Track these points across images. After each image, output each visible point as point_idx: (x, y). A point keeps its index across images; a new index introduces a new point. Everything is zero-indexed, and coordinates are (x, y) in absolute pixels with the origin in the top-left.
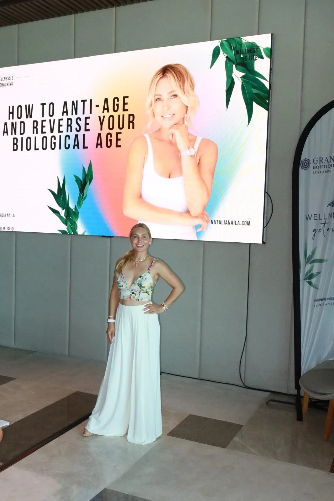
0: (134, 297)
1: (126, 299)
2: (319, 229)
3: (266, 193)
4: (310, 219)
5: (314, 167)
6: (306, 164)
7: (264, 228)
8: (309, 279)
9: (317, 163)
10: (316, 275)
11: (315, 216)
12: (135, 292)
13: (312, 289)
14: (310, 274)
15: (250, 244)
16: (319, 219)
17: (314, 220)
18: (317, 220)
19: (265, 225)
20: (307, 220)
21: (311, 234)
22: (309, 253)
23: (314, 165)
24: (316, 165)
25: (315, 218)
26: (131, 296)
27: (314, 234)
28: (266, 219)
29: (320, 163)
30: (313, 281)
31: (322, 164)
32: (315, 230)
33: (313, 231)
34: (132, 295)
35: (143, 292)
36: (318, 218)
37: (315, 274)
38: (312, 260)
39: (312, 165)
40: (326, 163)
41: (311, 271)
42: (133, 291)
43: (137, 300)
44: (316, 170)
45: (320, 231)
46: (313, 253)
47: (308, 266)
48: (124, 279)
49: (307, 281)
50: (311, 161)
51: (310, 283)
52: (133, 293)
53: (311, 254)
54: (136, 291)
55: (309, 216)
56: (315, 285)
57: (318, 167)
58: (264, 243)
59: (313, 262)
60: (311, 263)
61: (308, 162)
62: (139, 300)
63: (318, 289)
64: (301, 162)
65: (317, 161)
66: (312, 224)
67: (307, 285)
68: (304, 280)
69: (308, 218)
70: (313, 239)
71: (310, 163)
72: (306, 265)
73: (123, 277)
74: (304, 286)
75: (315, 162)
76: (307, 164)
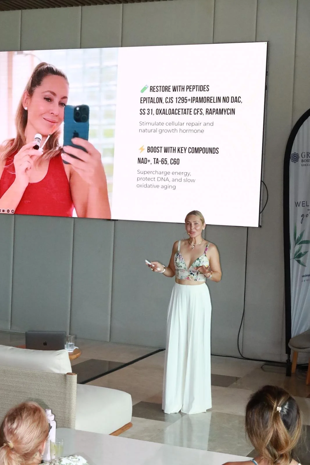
0: (192, 278)
1: (184, 279)
2: (306, 215)
3: (262, 183)
4: (299, 206)
5: (302, 161)
6: (295, 158)
7: (260, 213)
8: (298, 258)
9: (305, 157)
10: (303, 255)
11: (303, 203)
12: (193, 273)
13: (300, 266)
14: (298, 253)
15: (248, 227)
16: (307, 206)
17: (302, 206)
18: (305, 206)
19: (261, 210)
20: (296, 206)
21: (300, 218)
22: (298, 235)
23: (302, 158)
24: (304, 159)
25: (303, 205)
26: (190, 277)
27: (303, 219)
28: (262, 204)
29: (307, 157)
30: (301, 259)
31: (309, 158)
32: (303, 216)
33: (302, 216)
34: (190, 276)
35: (200, 273)
36: (305, 205)
37: (303, 253)
38: (301, 241)
39: (300, 159)
41: (300, 251)
42: (191, 272)
43: (194, 280)
44: (304, 163)
45: (307, 216)
46: (301, 235)
47: (298, 247)
48: (183, 260)
49: (296, 260)
50: (300, 156)
51: (299, 262)
52: (191, 274)
53: (299, 236)
54: (194, 272)
56: (303, 263)
57: (305, 161)
58: (260, 226)
59: (302, 243)
60: (299, 244)
61: (297, 155)
62: (196, 280)
63: (305, 266)
64: (291, 156)
65: (305, 155)
66: (301, 210)
67: (296, 262)
68: (294, 258)
69: (297, 204)
70: (301, 223)
71: (299, 157)
72: (295, 245)
73: (181, 259)
74: (294, 264)
75: (303, 156)
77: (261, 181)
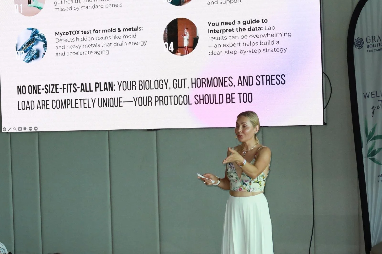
0: (244, 188)
1: (236, 190)
2: (377, 107)
3: (323, 74)
4: (368, 98)
5: (368, 46)
6: (359, 43)
7: (324, 109)
8: (372, 156)
9: (370, 42)
10: (378, 152)
11: (373, 93)
12: (246, 183)
13: (375, 164)
14: (372, 150)
15: (311, 126)
16: (377, 97)
17: (372, 97)
18: (374, 97)
19: (325, 106)
20: (365, 98)
21: (370, 111)
22: (370, 130)
23: (367, 44)
24: (369, 44)
25: (373, 96)
26: (242, 188)
27: (373, 111)
28: (326, 100)
29: (373, 42)
30: (376, 157)
31: (375, 43)
32: (373, 108)
33: (372, 109)
34: (242, 186)
35: (254, 182)
36: (375, 96)
37: (377, 150)
38: (373, 136)
39: (365, 44)
40: (379, 42)
41: (373, 148)
42: (243, 182)
43: (247, 191)
44: (370, 49)
45: (378, 108)
46: (374, 130)
47: (370, 143)
48: (235, 169)
49: (370, 158)
50: (364, 40)
51: (373, 160)
52: (244, 184)
53: (372, 131)
54: (246, 181)
55: (366, 94)
56: (378, 161)
57: (371, 46)
58: (325, 124)
59: (375, 138)
60: (372, 140)
61: (361, 41)
62: (250, 191)
63: (380, 164)
64: (354, 42)
65: (370, 40)
66: (370, 102)
67: (370, 161)
68: (367, 157)
69: (365, 96)
70: (373, 116)
71: (364, 42)
72: (368, 142)
73: (233, 168)
74: (367, 163)
75: (369, 41)
76: (361, 43)
77: (323, 73)
